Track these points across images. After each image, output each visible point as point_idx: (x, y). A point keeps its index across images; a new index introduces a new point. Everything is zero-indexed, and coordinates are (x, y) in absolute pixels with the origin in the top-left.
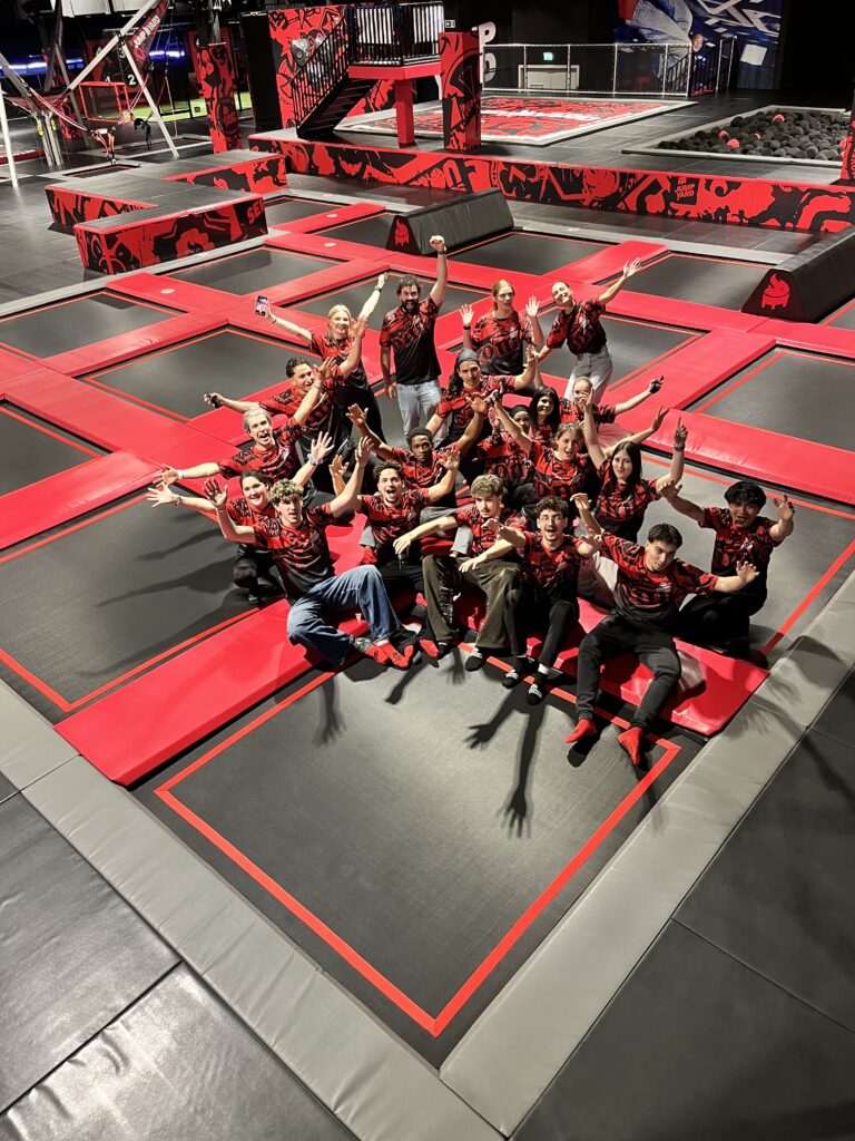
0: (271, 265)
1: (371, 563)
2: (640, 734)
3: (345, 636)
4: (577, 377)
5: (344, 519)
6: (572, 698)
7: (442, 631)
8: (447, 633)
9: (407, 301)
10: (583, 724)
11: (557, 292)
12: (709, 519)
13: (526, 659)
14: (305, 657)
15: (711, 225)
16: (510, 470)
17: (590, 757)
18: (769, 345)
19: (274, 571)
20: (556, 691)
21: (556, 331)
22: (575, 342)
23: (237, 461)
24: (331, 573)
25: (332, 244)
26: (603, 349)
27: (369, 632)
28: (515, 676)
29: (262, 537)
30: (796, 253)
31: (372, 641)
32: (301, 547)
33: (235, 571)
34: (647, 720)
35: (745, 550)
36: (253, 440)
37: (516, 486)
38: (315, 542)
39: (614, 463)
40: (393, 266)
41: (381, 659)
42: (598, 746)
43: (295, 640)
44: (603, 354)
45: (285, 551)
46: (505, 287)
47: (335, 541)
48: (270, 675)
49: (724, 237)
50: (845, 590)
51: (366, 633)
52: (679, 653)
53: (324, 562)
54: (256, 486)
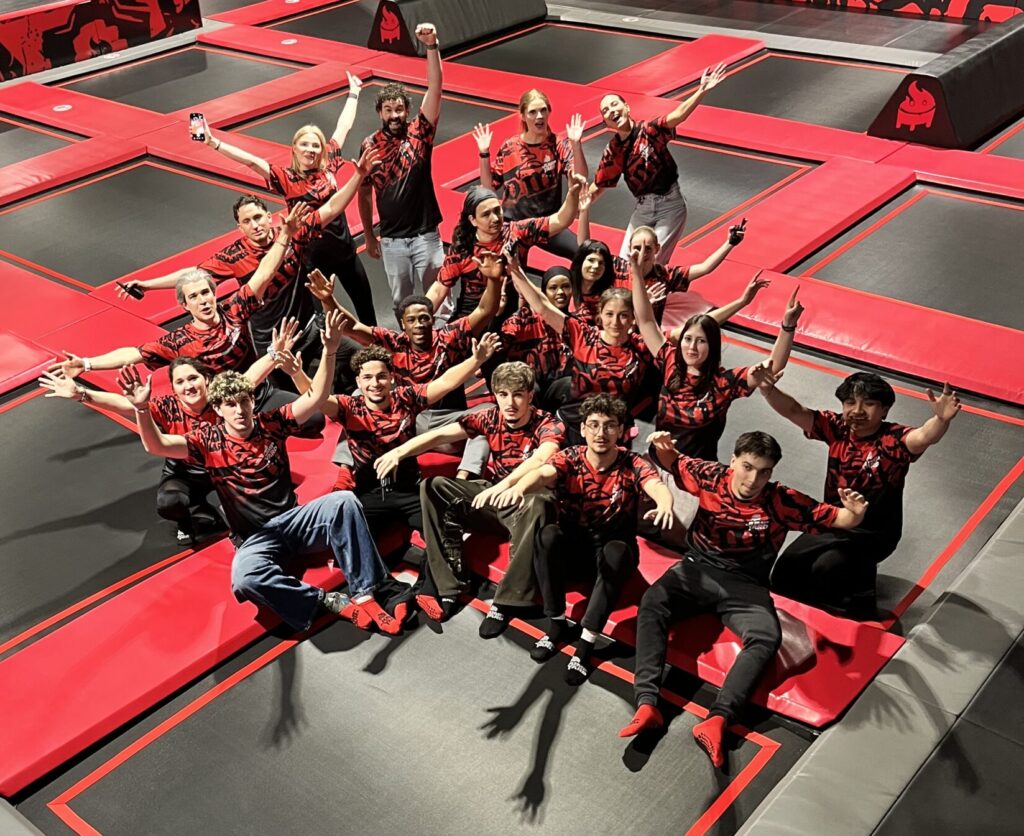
0: (206, 71)
1: (348, 489)
2: (724, 724)
3: (312, 589)
4: (635, 227)
5: (311, 428)
6: (629, 677)
7: (446, 583)
8: (452, 585)
9: (391, 120)
10: (645, 710)
11: (607, 109)
12: (819, 426)
13: (564, 622)
14: (256, 619)
15: (825, 13)
16: (542, 358)
17: (653, 757)
18: (907, 180)
19: (213, 498)
20: (608, 666)
21: (607, 164)
22: (632, 178)
23: (165, 344)
24: (292, 503)
25: (292, 41)
26: (674, 189)
27: (345, 584)
28: (549, 645)
29: (197, 451)
30: (944, 51)
31: (350, 597)
32: (252, 466)
33: (160, 496)
34: (732, 706)
35: (868, 470)
36: (189, 313)
37: (552, 380)
38: (272, 459)
39: (684, 343)
40: (378, 72)
41: (363, 622)
42: (666, 741)
43: (242, 596)
44: (673, 195)
45: (229, 470)
46: (536, 100)
47: (300, 457)
48: (209, 644)
49: (844, 29)
50: (1011, 524)
51: (340, 586)
52: (778, 613)
53: (283, 485)
54: (193, 378)
